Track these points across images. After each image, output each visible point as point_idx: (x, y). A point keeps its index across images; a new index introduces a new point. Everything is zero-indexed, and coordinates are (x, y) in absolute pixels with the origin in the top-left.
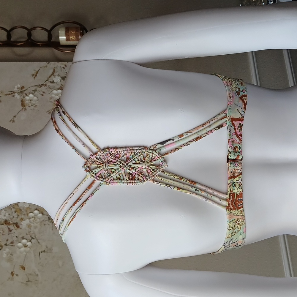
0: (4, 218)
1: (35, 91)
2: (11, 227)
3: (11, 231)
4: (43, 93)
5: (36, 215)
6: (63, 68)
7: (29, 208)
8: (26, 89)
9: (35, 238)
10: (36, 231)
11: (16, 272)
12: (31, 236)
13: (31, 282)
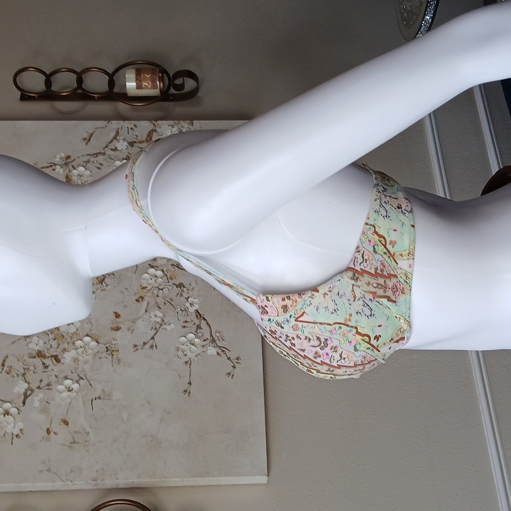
0: (37, 348)
1: (88, 162)
2: (48, 362)
3: (47, 367)
4: (100, 166)
5: (87, 344)
6: (132, 129)
7: (76, 333)
8: (74, 160)
9: (84, 377)
10: (87, 367)
11: (53, 429)
12: (78, 375)
13: (78, 443)
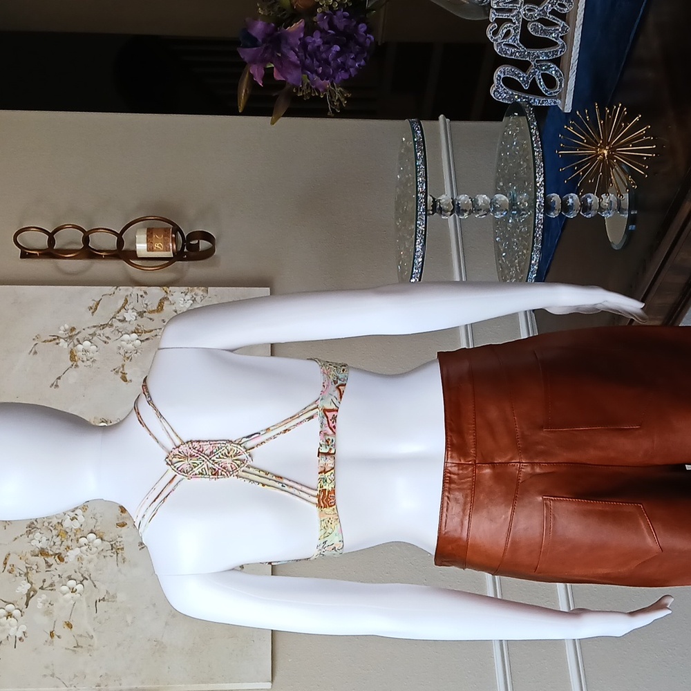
0: (40, 545)
1: (93, 335)
2: (51, 560)
3: (50, 566)
4: (106, 340)
5: (91, 542)
6: (141, 296)
7: (80, 529)
8: (78, 333)
9: (88, 578)
10: (91, 566)
11: (56, 632)
12: (82, 575)
13: (82, 647)
